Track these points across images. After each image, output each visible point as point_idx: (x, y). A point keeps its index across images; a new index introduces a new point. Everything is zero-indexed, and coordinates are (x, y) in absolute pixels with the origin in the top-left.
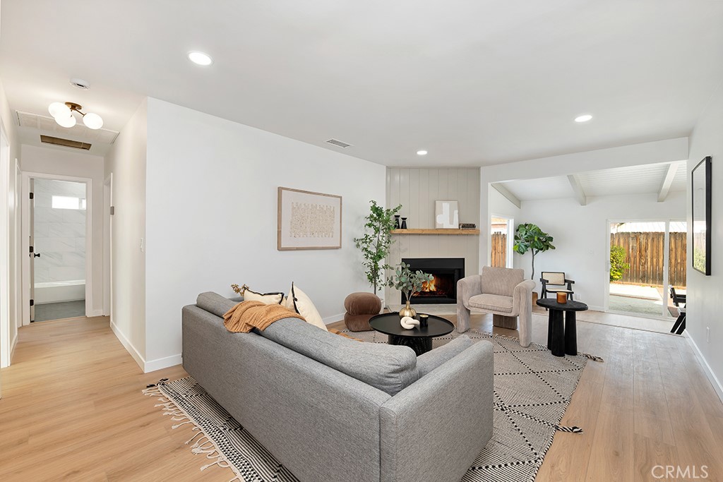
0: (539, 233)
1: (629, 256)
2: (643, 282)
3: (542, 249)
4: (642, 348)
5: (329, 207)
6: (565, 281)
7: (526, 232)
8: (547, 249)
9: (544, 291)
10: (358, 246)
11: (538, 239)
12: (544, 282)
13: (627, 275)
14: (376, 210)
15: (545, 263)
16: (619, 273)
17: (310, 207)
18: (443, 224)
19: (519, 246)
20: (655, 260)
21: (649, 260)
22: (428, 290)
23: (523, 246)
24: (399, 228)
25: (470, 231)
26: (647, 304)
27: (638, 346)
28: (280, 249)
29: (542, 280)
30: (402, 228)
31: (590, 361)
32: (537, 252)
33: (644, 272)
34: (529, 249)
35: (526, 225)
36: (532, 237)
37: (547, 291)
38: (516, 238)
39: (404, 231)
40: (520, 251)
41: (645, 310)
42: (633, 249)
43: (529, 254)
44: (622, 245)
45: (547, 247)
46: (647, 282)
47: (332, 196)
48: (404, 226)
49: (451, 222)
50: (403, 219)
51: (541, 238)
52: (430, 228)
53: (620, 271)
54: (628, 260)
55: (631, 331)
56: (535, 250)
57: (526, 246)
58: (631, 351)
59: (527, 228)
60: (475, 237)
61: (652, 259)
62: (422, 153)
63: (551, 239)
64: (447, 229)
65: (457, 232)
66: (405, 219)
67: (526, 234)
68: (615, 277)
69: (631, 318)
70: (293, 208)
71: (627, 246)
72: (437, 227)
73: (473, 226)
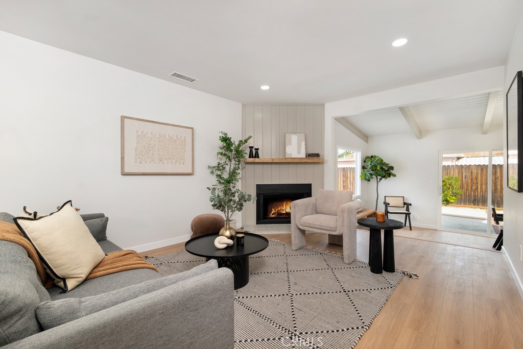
0: (381, 162)
1: (462, 184)
2: (474, 204)
3: (384, 177)
4: (460, 264)
5: (179, 137)
6: (405, 204)
7: (371, 162)
8: (390, 177)
9: (387, 212)
10: (212, 172)
11: (381, 168)
12: (387, 205)
13: (461, 199)
14: (226, 140)
15: (388, 189)
16: (454, 198)
17: (158, 136)
18: (291, 154)
19: (365, 174)
20: (484, 186)
21: (479, 186)
22: (284, 212)
23: (368, 174)
24: (253, 157)
25: (315, 160)
26: (476, 223)
27: (457, 261)
28: (124, 174)
29: (385, 203)
30: (255, 157)
31: (406, 278)
32: (381, 179)
33: (475, 196)
34: (374, 176)
35: (372, 157)
36: (376, 166)
37: (388, 212)
38: (363, 168)
39: (257, 160)
40: (366, 179)
41: (472, 228)
42: (466, 178)
43: (374, 181)
44: (457, 175)
45: (390, 175)
46: (478, 205)
47: (181, 127)
48: (257, 156)
49: (299, 152)
50: (255, 149)
51: (384, 167)
52: (281, 157)
53: (455, 196)
54: (462, 187)
55: (453, 247)
56: (379, 177)
57: (371, 175)
58: (449, 268)
59: (372, 159)
60: (320, 166)
61: (481, 185)
62: (265, 88)
63: (392, 168)
64: (294, 158)
65: (304, 161)
66: (258, 149)
67: (371, 164)
68: (451, 201)
69: (459, 235)
70: (138, 136)
71: (461, 175)
72: (287, 157)
73: (317, 155)
